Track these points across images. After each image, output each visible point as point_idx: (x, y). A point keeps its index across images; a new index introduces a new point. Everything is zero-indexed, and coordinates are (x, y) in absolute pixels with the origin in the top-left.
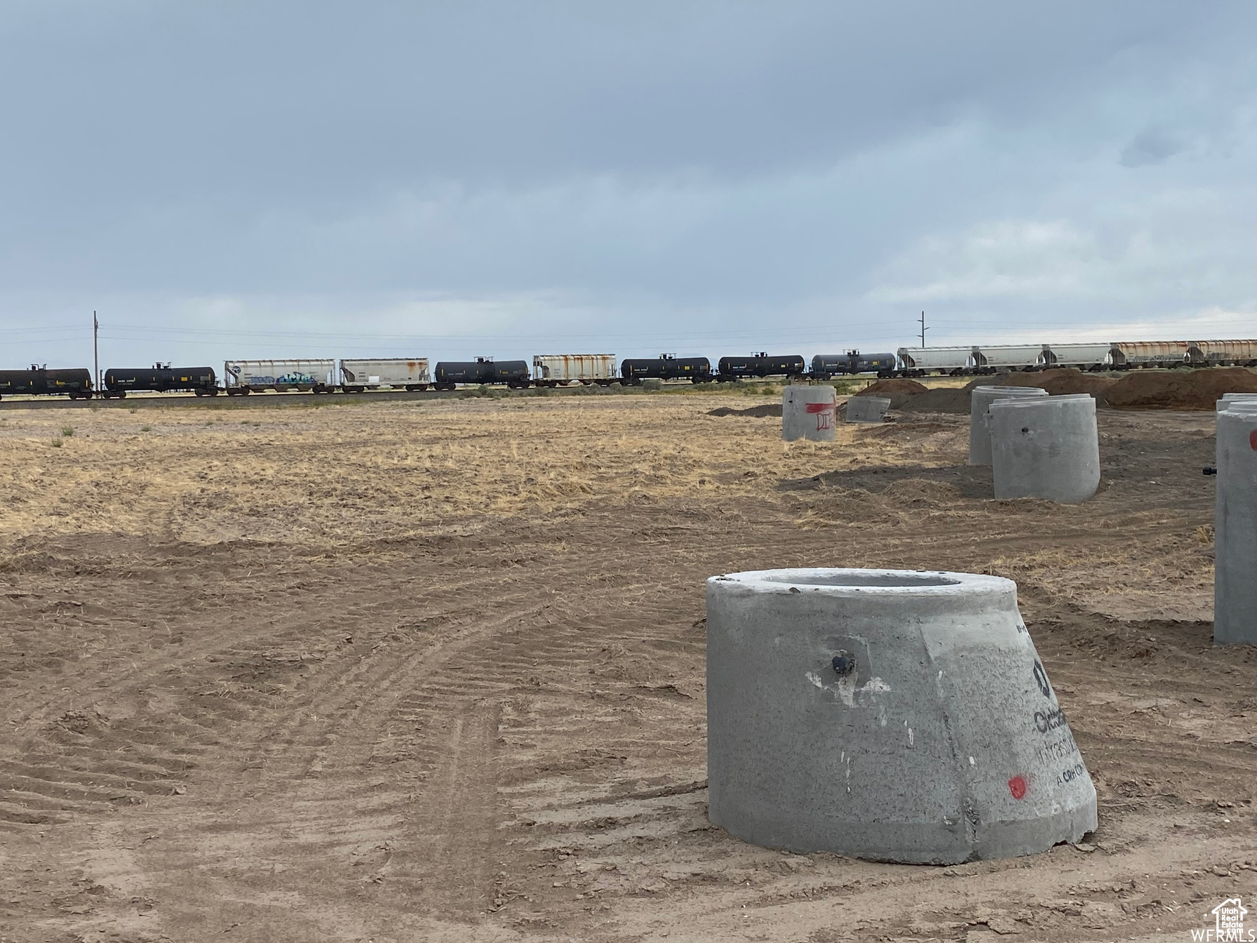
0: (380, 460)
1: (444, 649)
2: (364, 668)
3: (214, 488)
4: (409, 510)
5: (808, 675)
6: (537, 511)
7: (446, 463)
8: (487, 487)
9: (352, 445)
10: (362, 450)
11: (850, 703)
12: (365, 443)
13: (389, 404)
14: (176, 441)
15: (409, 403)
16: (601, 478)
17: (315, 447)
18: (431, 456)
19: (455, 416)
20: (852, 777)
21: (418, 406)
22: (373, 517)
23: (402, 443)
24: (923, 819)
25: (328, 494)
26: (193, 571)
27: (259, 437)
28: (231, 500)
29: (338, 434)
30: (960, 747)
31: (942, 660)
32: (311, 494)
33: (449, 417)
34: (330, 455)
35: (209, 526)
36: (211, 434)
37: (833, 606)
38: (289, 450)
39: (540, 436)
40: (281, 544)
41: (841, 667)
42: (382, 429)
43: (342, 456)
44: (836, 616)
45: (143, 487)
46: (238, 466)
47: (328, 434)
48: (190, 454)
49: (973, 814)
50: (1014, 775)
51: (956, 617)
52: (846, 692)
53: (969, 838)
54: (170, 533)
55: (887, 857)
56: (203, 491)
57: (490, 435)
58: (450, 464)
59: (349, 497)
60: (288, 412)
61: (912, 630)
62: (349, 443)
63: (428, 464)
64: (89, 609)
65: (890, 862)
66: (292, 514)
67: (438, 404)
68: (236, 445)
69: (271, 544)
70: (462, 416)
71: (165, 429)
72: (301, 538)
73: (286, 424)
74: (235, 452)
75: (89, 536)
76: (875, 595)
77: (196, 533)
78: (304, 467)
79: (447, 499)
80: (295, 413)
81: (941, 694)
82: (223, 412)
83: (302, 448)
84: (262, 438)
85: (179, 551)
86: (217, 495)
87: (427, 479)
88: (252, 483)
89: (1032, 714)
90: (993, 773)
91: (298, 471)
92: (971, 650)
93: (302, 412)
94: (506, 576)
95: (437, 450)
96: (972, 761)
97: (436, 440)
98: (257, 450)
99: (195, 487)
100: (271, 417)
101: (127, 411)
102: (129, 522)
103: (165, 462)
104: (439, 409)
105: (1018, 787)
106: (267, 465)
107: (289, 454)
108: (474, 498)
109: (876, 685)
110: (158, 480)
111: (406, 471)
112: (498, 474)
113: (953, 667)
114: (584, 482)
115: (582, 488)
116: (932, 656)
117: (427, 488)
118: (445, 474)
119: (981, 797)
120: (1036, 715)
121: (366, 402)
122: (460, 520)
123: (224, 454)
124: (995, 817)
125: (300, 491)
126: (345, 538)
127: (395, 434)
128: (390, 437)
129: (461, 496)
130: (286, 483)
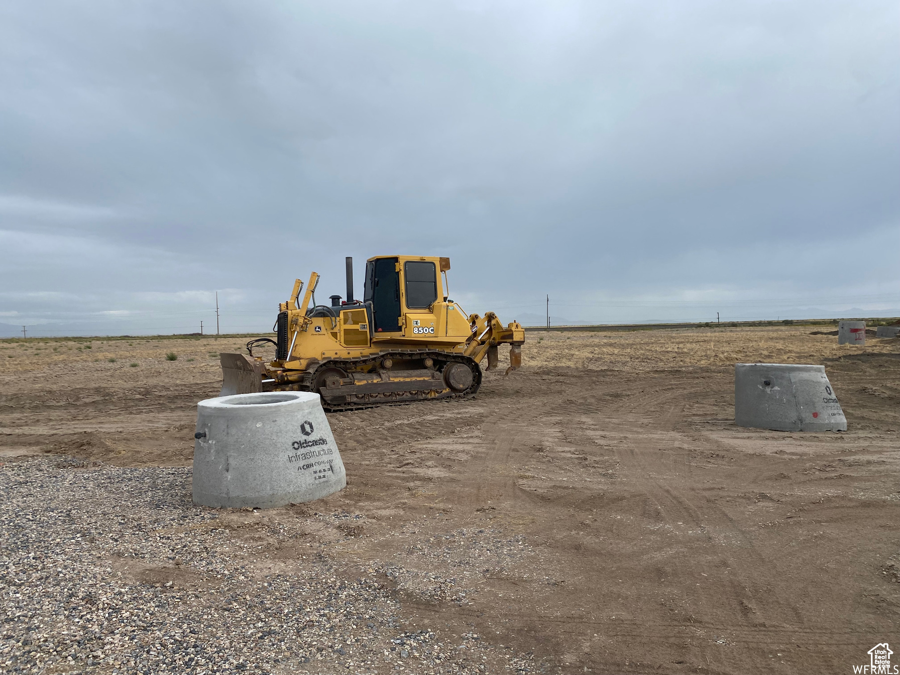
0: (658, 349)
1: (671, 395)
2: (647, 397)
3: (596, 356)
4: (667, 363)
5: (759, 386)
6: (716, 365)
7: (684, 350)
8: (698, 358)
9: (647, 344)
10: (651, 345)
11: (769, 392)
12: (652, 343)
13: (664, 330)
14: (580, 342)
15: (673, 329)
16: (747, 356)
17: (633, 344)
18: (678, 348)
19: (692, 334)
20: (768, 410)
21: (677, 330)
22: (653, 365)
23: (668, 343)
24: (787, 420)
25: (637, 359)
26: (593, 376)
27: (611, 341)
28: (603, 359)
29: (642, 340)
30: (799, 404)
31: (795, 383)
32: (631, 358)
33: (689, 335)
34: (638, 347)
35: (597, 366)
36: (593, 340)
37: (766, 369)
38: (623, 345)
39: (726, 342)
40: (621, 371)
41: (767, 384)
42: (660, 339)
43: (643, 347)
44: (766, 371)
45: (573, 355)
46: (604, 349)
47: (638, 340)
48: (587, 346)
49: (801, 421)
50: (814, 412)
51: (800, 373)
52: (768, 390)
53: (800, 426)
54: (584, 367)
55: (777, 429)
56: (593, 356)
57: (705, 341)
58: (685, 350)
59: (645, 359)
60: (622, 333)
61: (787, 375)
62: (646, 343)
63: (676, 350)
64: (565, 383)
65: (778, 431)
66: (625, 364)
67: (686, 330)
68: (603, 343)
69: (618, 371)
70: (695, 334)
71: (575, 338)
72: (628, 370)
73: (621, 337)
74: (603, 345)
75: (559, 367)
76: (777, 366)
77: (592, 367)
78: (629, 350)
79: (681, 361)
80: (624, 333)
81: (794, 391)
82: (596, 333)
83: (628, 345)
84: (612, 341)
85: (589, 372)
86: (598, 358)
87: (675, 355)
88: (610, 355)
89: (823, 398)
90: (808, 411)
91: (626, 351)
92: (804, 381)
93: (627, 333)
94: (697, 381)
95: (681, 346)
96: (802, 407)
97: (682, 342)
98: (611, 345)
99: (591, 356)
100: (615, 334)
101: (560, 332)
102: (571, 364)
103: (579, 348)
104: (685, 332)
105: (815, 415)
106: (615, 349)
107: (623, 347)
108: (692, 361)
109: (776, 388)
110: (577, 353)
111: (667, 352)
112: (704, 354)
113: (798, 385)
114: (738, 357)
115: (736, 359)
116: (792, 381)
117: (675, 357)
118: (682, 353)
119: (803, 416)
120: (824, 399)
121: (655, 329)
122: (684, 367)
123: (599, 346)
124: (807, 421)
125: (627, 357)
126: (643, 370)
127: (665, 340)
128: (663, 341)
129: (688, 360)
130: (622, 355)
